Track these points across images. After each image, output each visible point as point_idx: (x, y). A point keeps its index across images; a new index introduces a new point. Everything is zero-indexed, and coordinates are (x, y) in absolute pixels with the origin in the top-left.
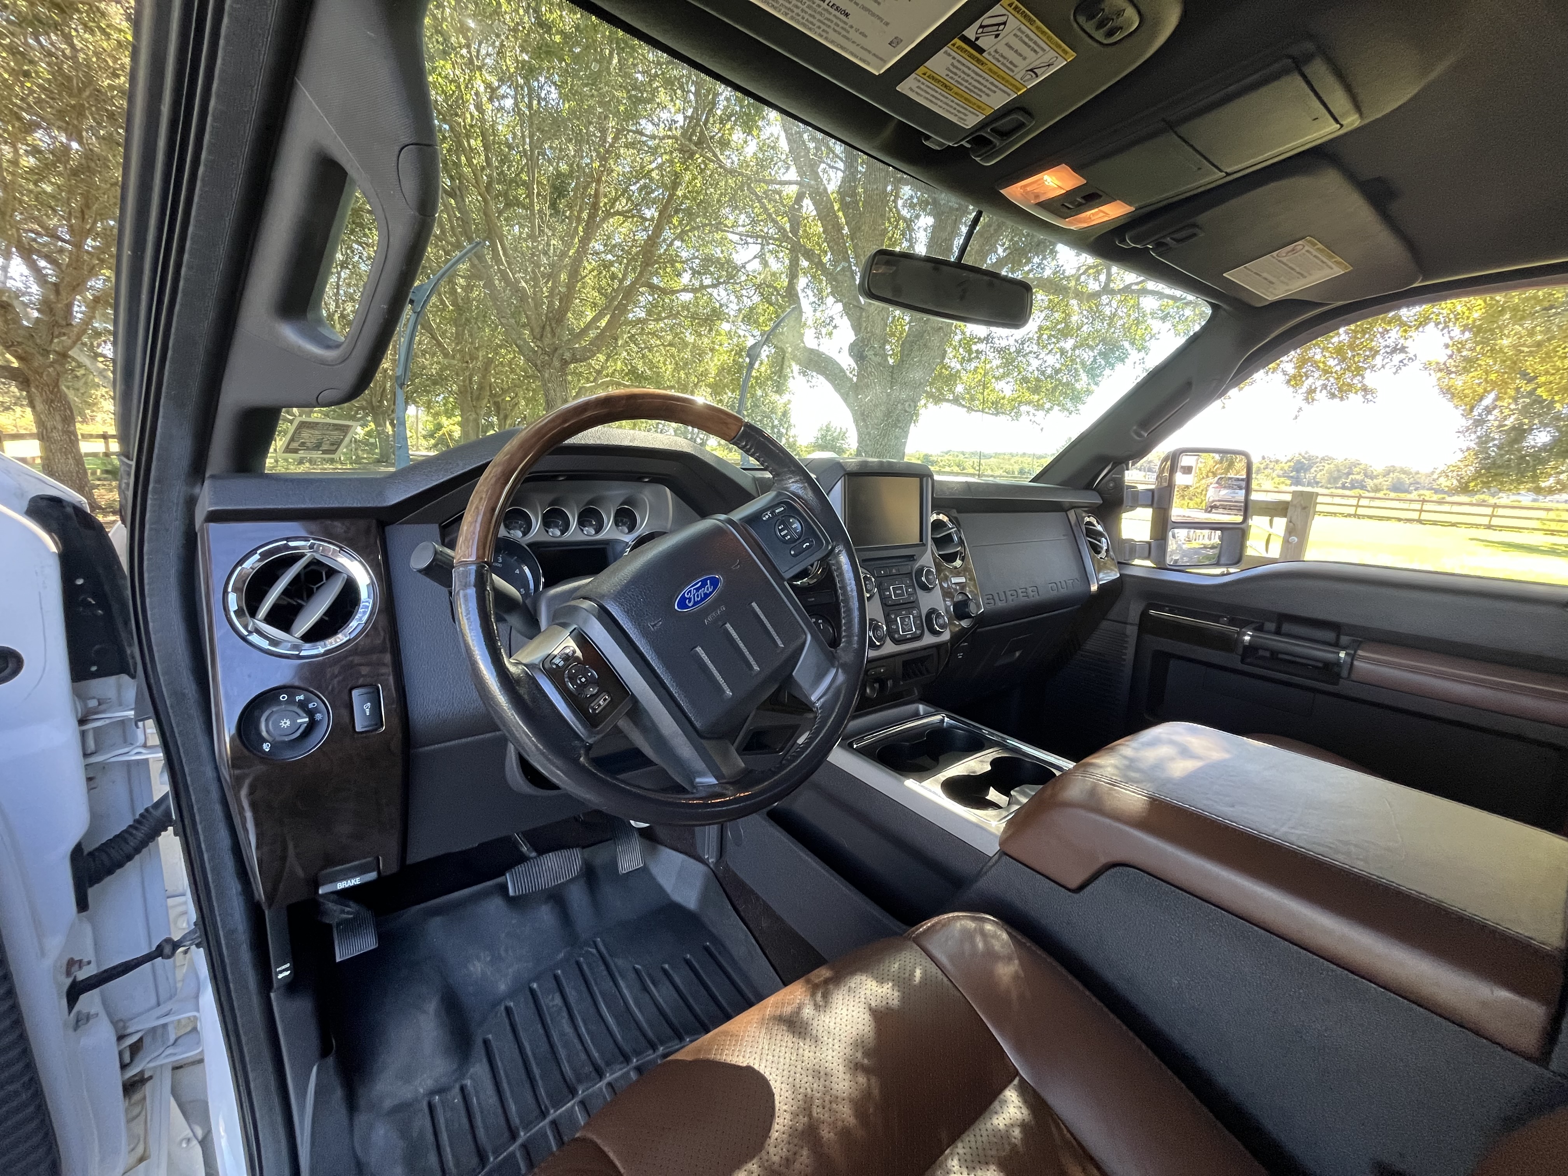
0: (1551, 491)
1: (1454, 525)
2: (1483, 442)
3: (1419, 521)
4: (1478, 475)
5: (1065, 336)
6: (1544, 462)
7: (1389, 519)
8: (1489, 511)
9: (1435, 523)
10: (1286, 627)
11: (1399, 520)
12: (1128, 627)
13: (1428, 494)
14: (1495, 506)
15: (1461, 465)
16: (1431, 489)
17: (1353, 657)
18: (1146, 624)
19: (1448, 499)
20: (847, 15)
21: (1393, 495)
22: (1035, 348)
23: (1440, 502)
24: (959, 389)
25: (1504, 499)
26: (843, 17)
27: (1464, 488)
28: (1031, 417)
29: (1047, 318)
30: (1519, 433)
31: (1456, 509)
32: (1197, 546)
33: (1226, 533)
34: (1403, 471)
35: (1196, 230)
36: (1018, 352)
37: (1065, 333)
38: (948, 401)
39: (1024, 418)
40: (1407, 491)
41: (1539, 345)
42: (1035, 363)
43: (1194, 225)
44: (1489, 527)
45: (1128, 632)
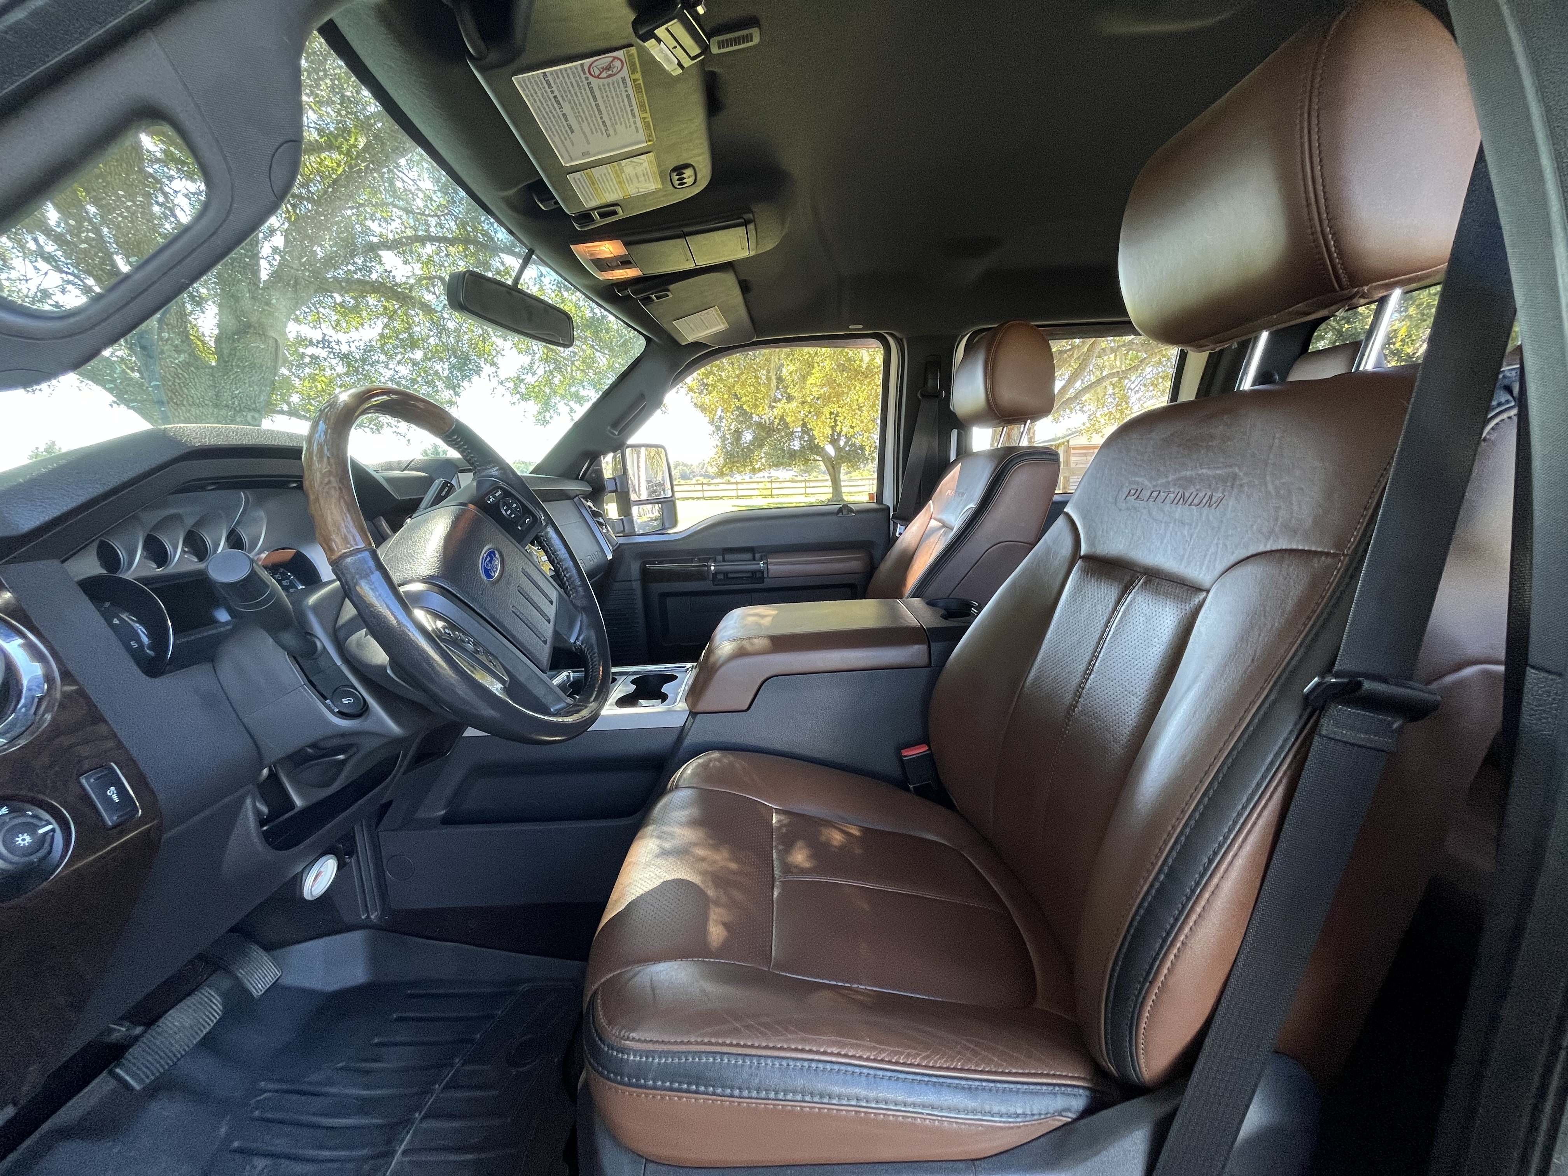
0: (760, 470)
1: (721, 498)
2: (723, 439)
3: (704, 498)
4: (726, 463)
5: (412, 348)
6: (752, 452)
7: (688, 499)
8: (734, 487)
9: (711, 498)
10: (727, 557)
11: (693, 499)
12: (633, 583)
13: (701, 479)
14: (737, 483)
15: (716, 457)
16: (701, 475)
17: (766, 564)
18: (647, 576)
19: (712, 481)
20: (572, 132)
21: (683, 482)
22: (383, 358)
23: (709, 484)
24: (295, 399)
25: (738, 478)
26: (569, 133)
27: (721, 474)
28: (394, 429)
29: (386, 326)
30: (738, 434)
31: (717, 488)
32: (646, 520)
33: (664, 505)
34: (685, 465)
35: (669, 293)
36: (364, 361)
37: (414, 344)
38: (282, 412)
39: (386, 430)
40: (689, 479)
41: (738, 376)
42: (388, 374)
43: (668, 290)
44: (738, 497)
45: (634, 587)
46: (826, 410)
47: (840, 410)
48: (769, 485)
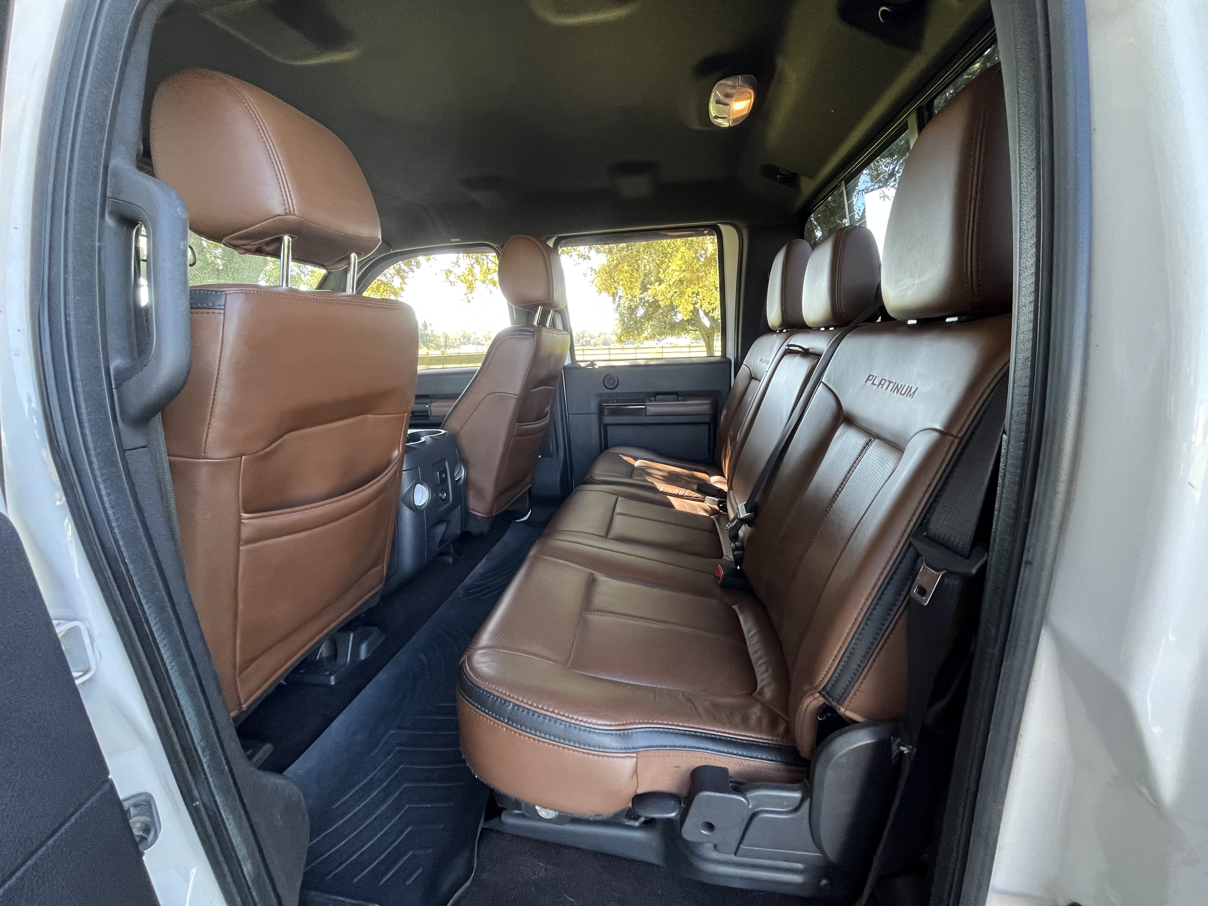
4: (624, 333)
6: (642, 324)
15: (616, 328)
27: (621, 341)
46: (689, 290)
47: (700, 290)
48: (660, 350)
